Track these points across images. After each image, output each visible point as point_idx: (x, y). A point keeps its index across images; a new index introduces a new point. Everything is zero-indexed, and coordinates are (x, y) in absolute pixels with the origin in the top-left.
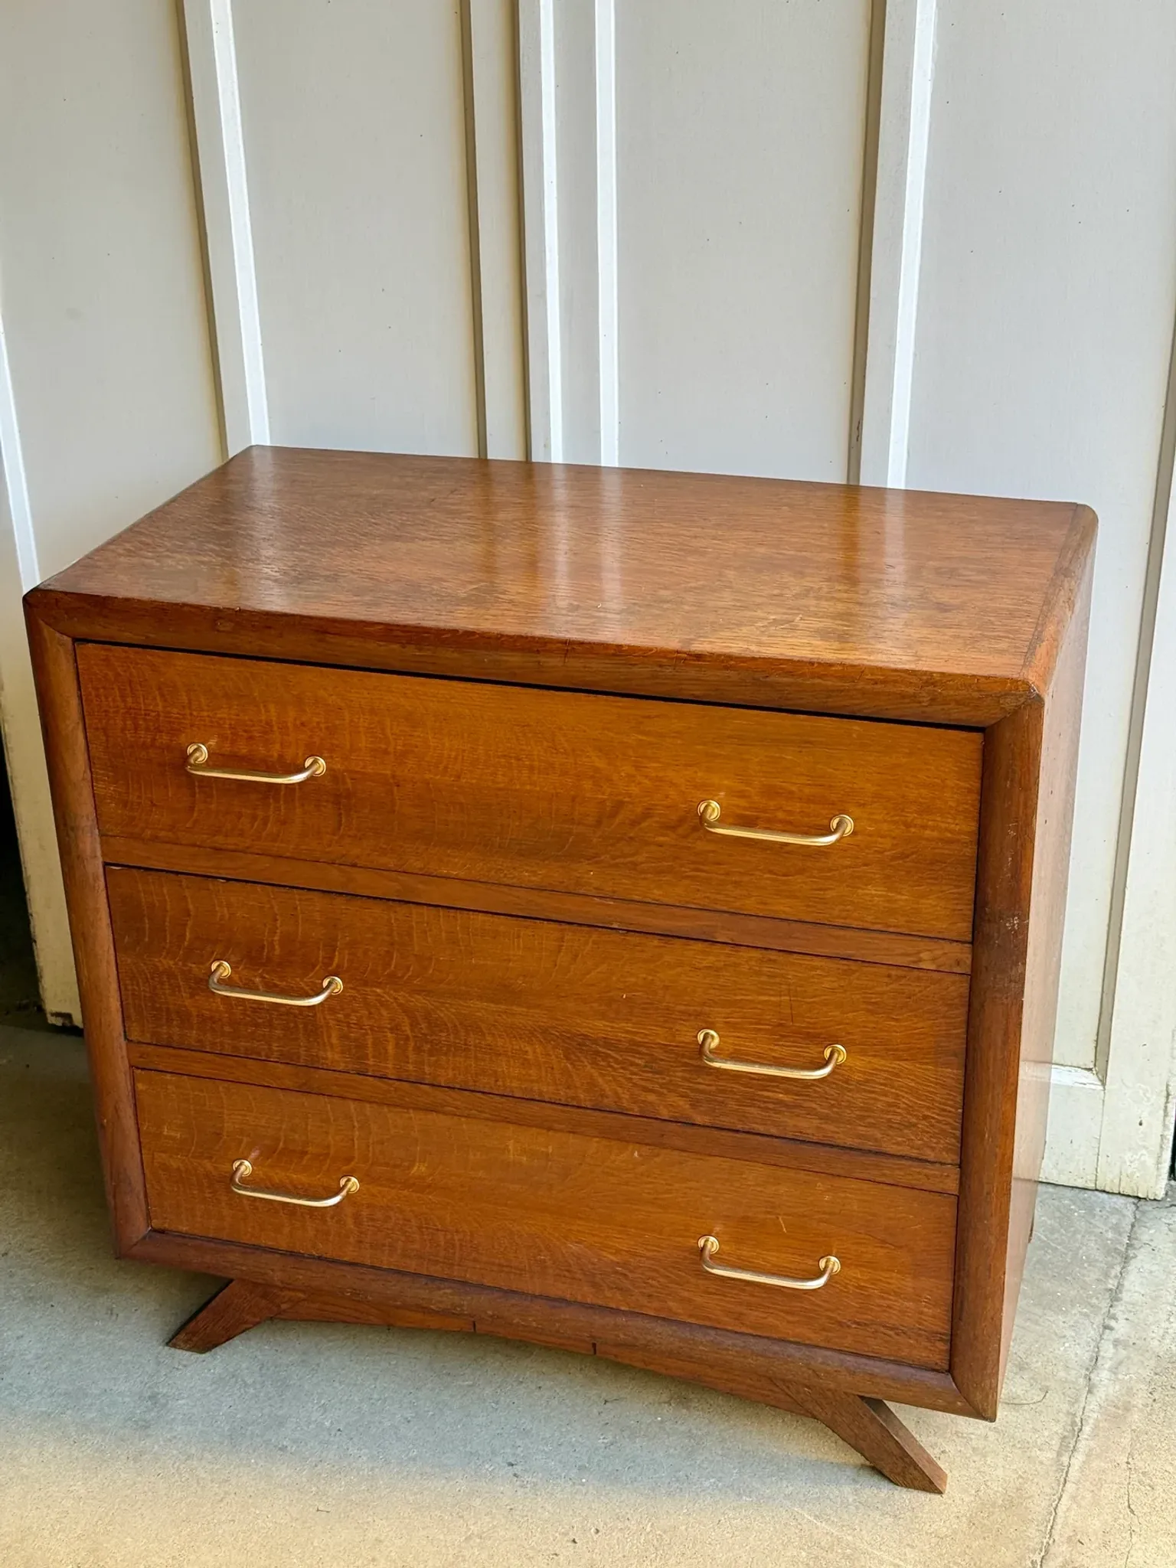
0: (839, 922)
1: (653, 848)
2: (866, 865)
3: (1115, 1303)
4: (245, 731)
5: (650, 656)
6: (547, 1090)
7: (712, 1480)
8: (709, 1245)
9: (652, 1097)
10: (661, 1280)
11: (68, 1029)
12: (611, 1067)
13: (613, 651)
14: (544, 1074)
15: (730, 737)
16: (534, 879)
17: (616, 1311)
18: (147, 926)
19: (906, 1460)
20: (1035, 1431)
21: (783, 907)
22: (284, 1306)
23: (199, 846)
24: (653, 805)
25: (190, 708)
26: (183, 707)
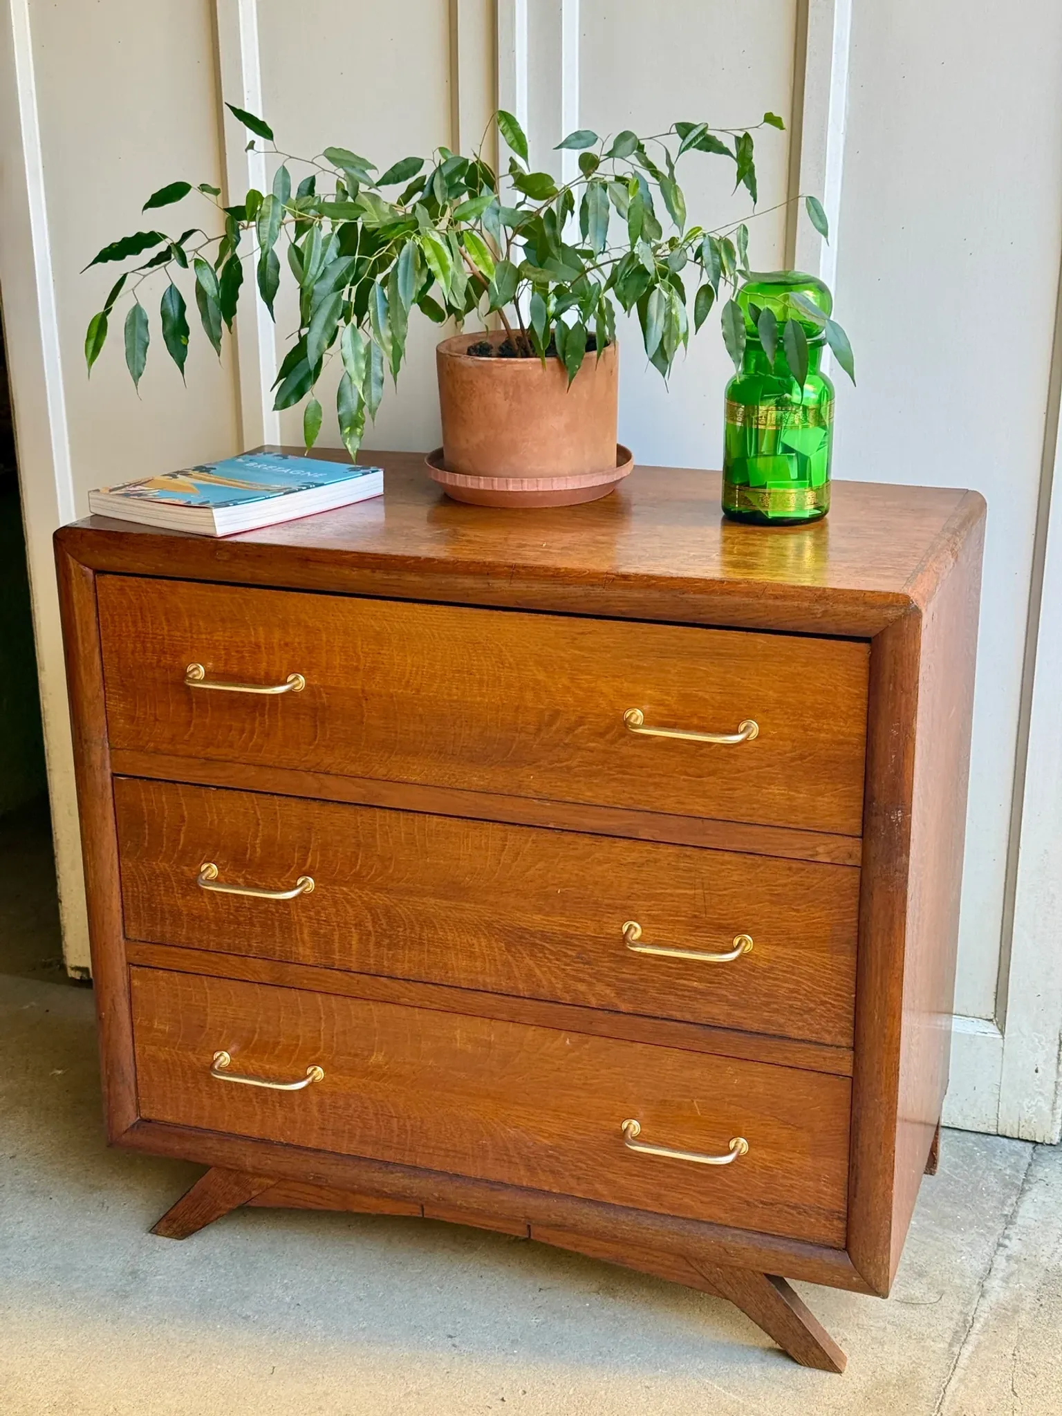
0: (746, 819)
1: (585, 753)
2: (769, 766)
3: (1010, 1226)
4: (237, 652)
5: (584, 577)
6: (490, 981)
7: (634, 1355)
8: (631, 1127)
9: (582, 987)
10: (589, 1162)
11: (85, 982)
12: (547, 958)
13: (551, 573)
14: (488, 965)
15: (652, 650)
16: (481, 783)
17: (548, 1194)
18: (147, 831)
19: (809, 1339)
20: (930, 1325)
21: (699, 806)
22: (254, 1193)
23: (195, 758)
24: (585, 713)
25: (191, 632)
26: (185, 631)
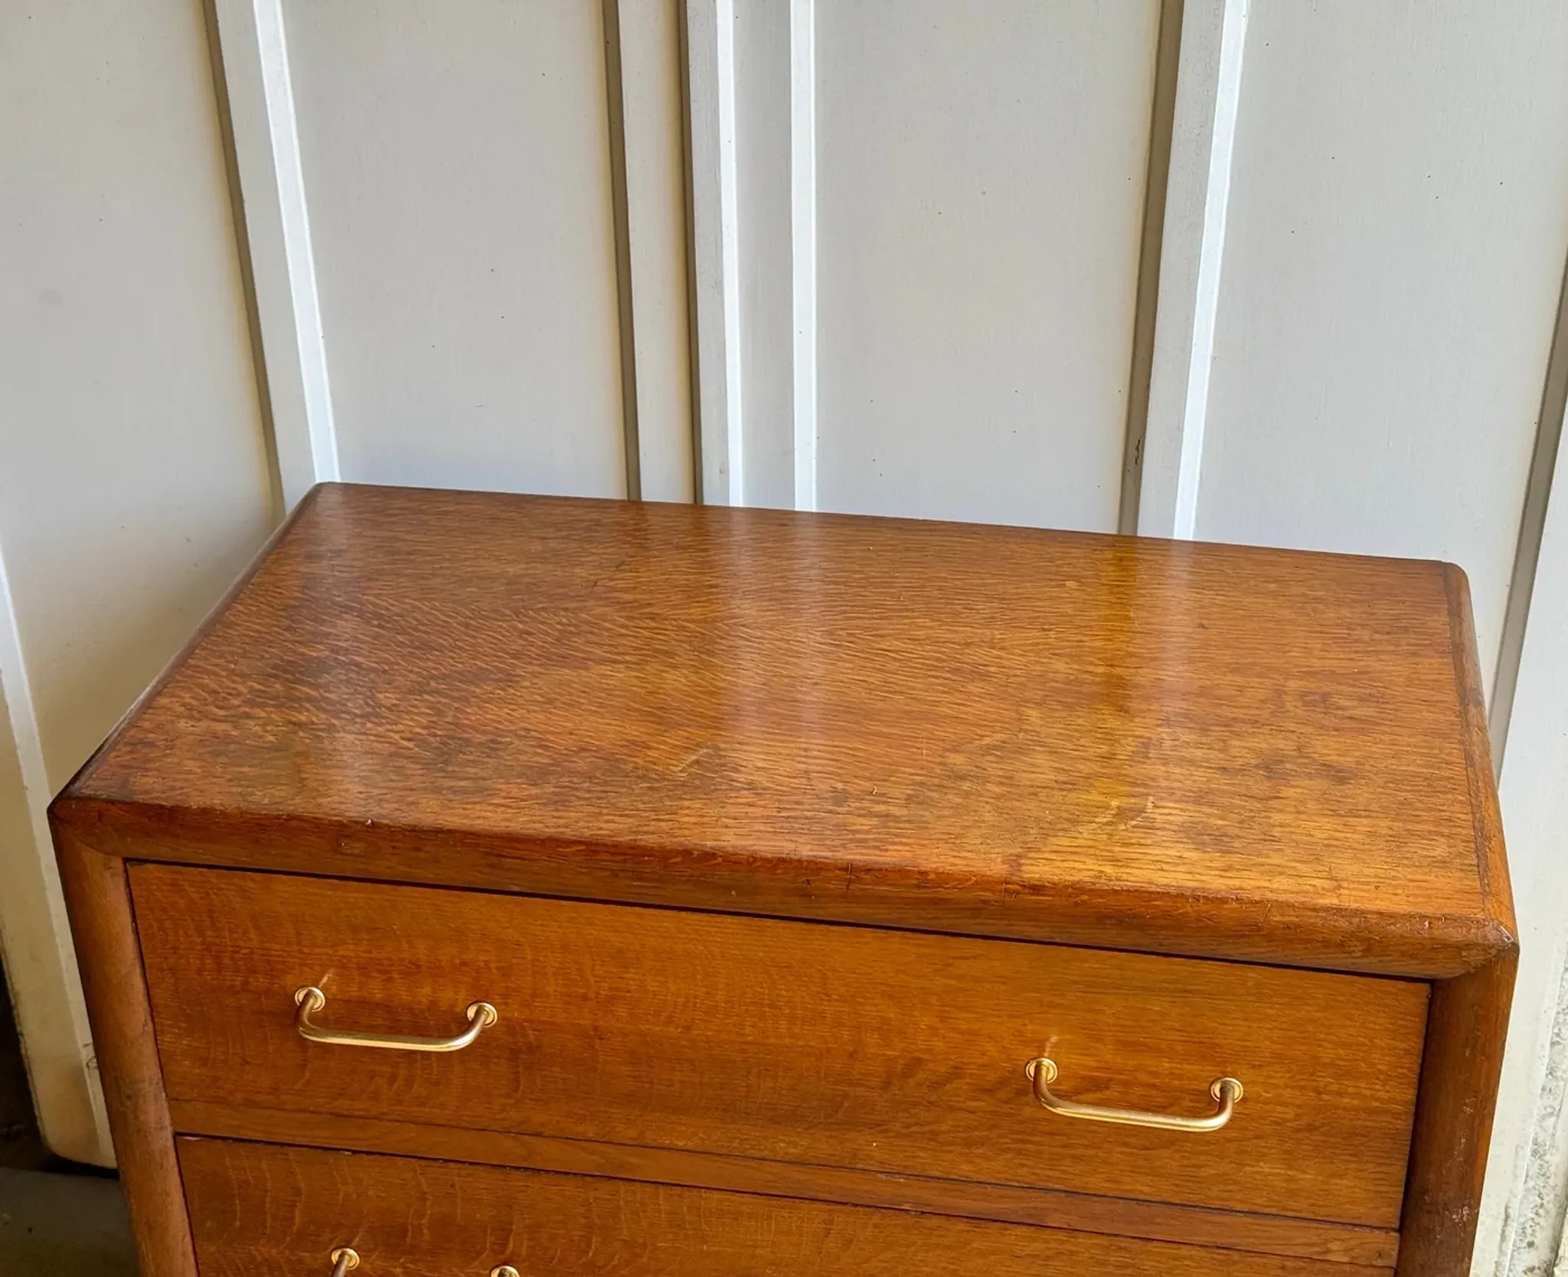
0: (1217, 1204)
1: (962, 1115)
2: (1257, 1137)
4: (380, 972)
13: (915, 882)
15: (1073, 982)
16: (791, 1150)
18: (238, 1208)
21: (1142, 1187)
23: (313, 1112)
24: (963, 1063)
25: (299, 944)
26: (288, 942)
